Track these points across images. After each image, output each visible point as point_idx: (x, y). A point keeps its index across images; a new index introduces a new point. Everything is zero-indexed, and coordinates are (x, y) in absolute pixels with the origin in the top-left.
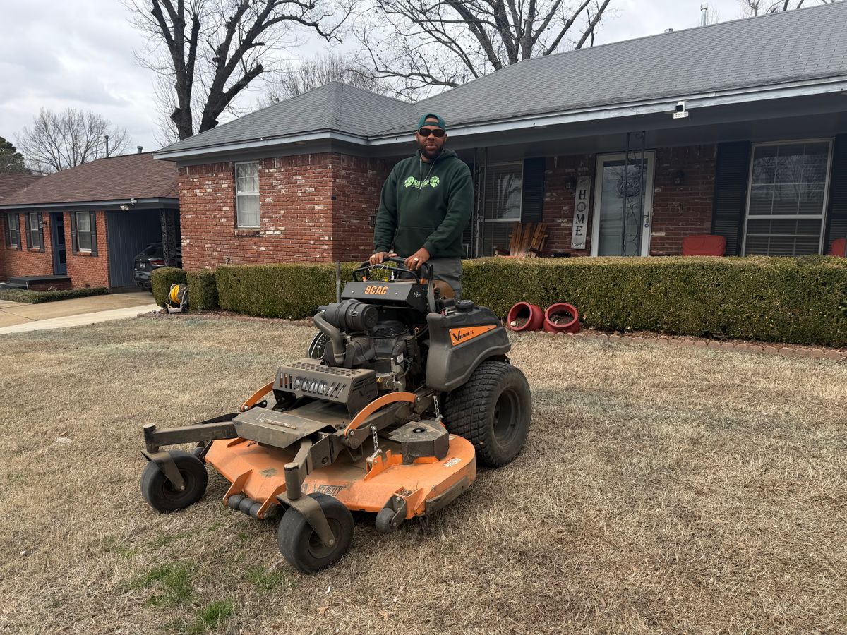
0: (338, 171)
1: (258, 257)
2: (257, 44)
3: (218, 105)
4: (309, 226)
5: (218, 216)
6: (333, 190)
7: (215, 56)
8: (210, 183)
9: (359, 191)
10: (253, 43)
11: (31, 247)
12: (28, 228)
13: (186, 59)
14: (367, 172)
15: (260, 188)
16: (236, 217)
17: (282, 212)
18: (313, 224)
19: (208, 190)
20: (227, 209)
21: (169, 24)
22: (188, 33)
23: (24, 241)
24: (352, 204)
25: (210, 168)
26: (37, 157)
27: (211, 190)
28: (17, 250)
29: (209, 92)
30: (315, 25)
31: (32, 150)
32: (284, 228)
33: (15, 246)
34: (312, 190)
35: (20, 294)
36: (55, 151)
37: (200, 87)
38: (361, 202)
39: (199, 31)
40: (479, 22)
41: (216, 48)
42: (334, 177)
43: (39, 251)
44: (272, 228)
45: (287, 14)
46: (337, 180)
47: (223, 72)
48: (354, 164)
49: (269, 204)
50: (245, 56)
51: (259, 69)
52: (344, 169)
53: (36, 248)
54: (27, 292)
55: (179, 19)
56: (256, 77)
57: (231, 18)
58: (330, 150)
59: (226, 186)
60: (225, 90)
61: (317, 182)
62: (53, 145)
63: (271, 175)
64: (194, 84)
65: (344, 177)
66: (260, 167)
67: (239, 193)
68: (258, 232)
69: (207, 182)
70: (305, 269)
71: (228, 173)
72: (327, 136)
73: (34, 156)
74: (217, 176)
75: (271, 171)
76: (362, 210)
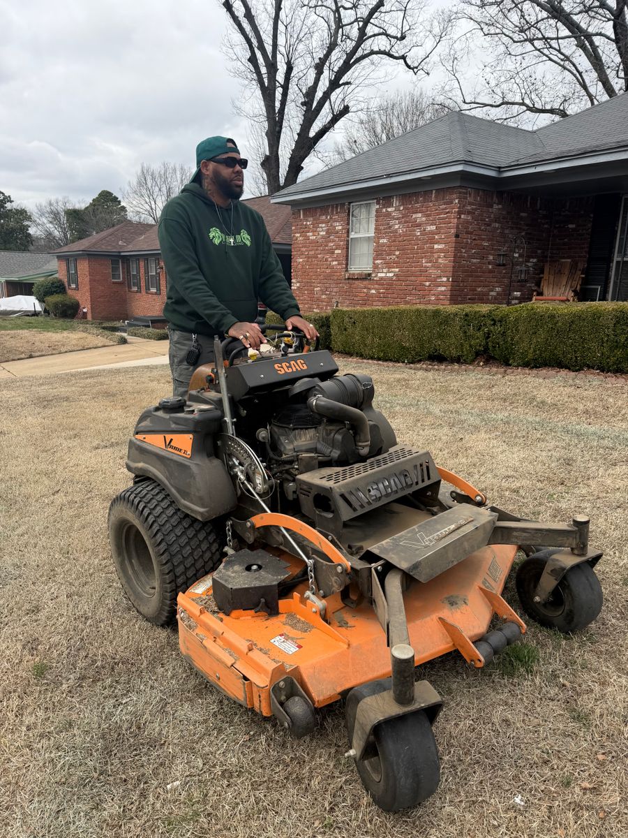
0: (464, 206)
1: (367, 300)
2: (345, 84)
3: (304, 150)
4: (426, 267)
5: (330, 260)
6: (457, 227)
7: (304, 100)
8: (324, 225)
9: (483, 228)
10: (341, 82)
11: (149, 290)
12: (147, 272)
13: (278, 104)
14: (492, 207)
15: (376, 229)
16: (347, 259)
17: (397, 253)
18: (430, 264)
19: (322, 233)
20: (340, 252)
21: (264, 70)
22: (280, 77)
23: (143, 284)
24: (475, 242)
25: (324, 210)
26: (138, 209)
27: (324, 233)
28: (137, 292)
29: (296, 137)
30: (403, 58)
31: (134, 202)
32: (397, 270)
33: (135, 289)
34: (433, 228)
35: (145, 331)
36: (153, 203)
37: (289, 133)
38: (483, 240)
39: (292, 75)
40: (589, 37)
41: (304, 91)
42: (460, 213)
43: (156, 294)
44: (385, 270)
45: (376, 49)
46: (463, 216)
47: (310, 116)
48: (481, 198)
49: (383, 245)
50: (333, 96)
51: (346, 110)
52: (470, 204)
53: (153, 290)
54: (150, 330)
55: (273, 64)
56: (343, 119)
57: (320, 58)
58: (458, 184)
59: (340, 228)
60: (312, 134)
61: (439, 219)
62: (151, 197)
63: (389, 214)
64: (283, 130)
65: (469, 213)
66: (378, 207)
67: (352, 235)
68: (369, 275)
69: (320, 225)
70: (426, 311)
71: (343, 215)
72: (459, 168)
73: (136, 209)
74: (331, 218)
75: (389, 210)
76: (484, 249)
